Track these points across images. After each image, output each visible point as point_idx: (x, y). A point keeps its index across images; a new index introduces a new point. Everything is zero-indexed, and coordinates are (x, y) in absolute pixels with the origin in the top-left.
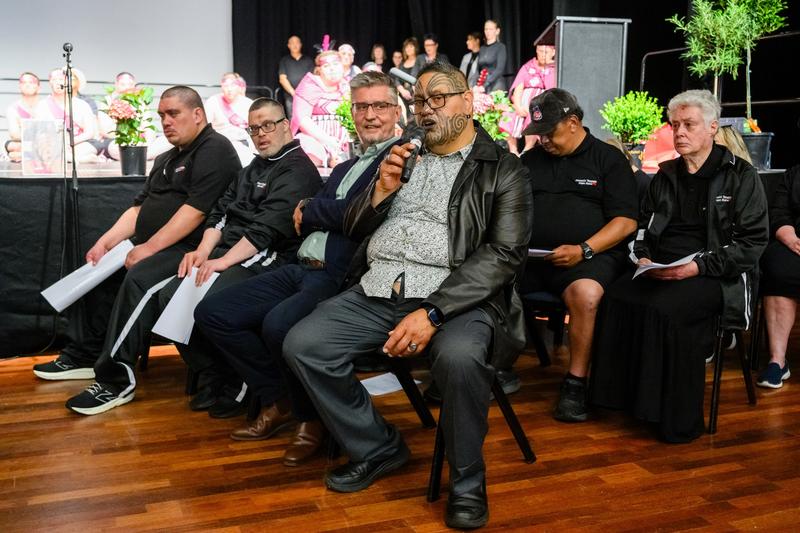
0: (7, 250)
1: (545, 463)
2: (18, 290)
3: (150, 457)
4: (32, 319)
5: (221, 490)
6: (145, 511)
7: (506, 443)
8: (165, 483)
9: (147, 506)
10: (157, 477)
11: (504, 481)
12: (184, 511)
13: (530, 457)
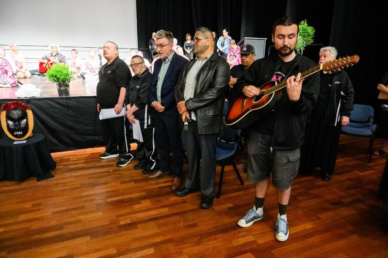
0: (84, 117)
1: (246, 185)
2: (88, 129)
3: (137, 185)
4: (92, 137)
5: (160, 196)
6: (140, 203)
7: (236, 178)
8: (144, 194)
9: (141, 201)
10: (141, 191)
11: (236, 192)
12: (152, 203)
13: (242, 183)
